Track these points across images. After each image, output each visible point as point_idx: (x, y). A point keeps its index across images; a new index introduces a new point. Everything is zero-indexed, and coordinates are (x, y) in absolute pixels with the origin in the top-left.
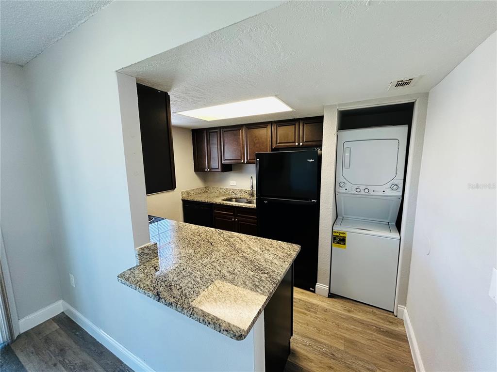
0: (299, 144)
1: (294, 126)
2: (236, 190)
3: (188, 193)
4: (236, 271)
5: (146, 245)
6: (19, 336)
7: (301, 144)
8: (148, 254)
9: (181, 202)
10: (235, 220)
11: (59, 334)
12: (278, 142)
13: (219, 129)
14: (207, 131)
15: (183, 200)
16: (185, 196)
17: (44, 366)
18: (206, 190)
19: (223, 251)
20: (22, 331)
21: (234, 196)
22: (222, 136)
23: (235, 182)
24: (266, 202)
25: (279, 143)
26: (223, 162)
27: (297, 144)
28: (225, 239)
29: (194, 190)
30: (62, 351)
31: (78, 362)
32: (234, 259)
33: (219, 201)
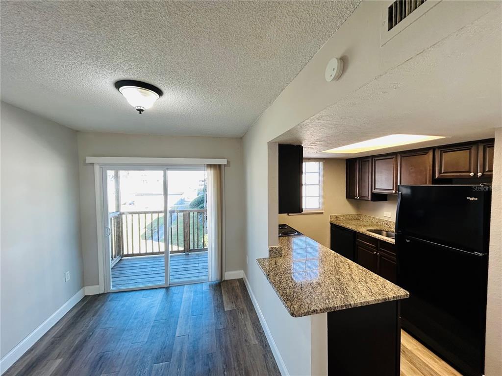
0: (476, 175)
1: (468, 151)
2: (390, 222)
3: (337, 218)
4: (323, 284)
5: (275, 246)
6: (224, 281)
7: (479, 174)
8: (275, 253)
9: (329, 226)
10: (377, 253)
11: (238, 288)
12: (443, 171)
13: (371, 158)
14: (359, 160)
15: (331, 224)
16: (334, 220)
17: (229, 300)
18: (358, 218)
19: (326, 269)
20: (226, 279)
21: (387, 228)
22: (374, 165)
23: (390, 213)
24: (408, 241)
25: (444, 173)
26: (373, 191)
27: (472, 174)
28: (335, 262)
29: (343, 215)
30: (237, 297)
31: (241, 307)
32: (329, 277)
33: (363, 230)
